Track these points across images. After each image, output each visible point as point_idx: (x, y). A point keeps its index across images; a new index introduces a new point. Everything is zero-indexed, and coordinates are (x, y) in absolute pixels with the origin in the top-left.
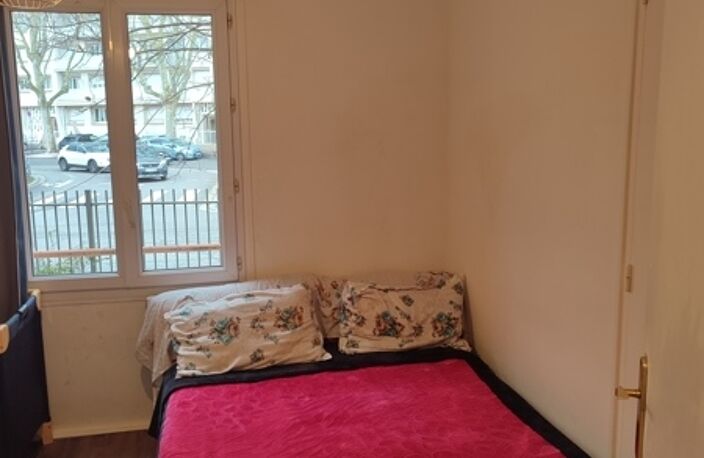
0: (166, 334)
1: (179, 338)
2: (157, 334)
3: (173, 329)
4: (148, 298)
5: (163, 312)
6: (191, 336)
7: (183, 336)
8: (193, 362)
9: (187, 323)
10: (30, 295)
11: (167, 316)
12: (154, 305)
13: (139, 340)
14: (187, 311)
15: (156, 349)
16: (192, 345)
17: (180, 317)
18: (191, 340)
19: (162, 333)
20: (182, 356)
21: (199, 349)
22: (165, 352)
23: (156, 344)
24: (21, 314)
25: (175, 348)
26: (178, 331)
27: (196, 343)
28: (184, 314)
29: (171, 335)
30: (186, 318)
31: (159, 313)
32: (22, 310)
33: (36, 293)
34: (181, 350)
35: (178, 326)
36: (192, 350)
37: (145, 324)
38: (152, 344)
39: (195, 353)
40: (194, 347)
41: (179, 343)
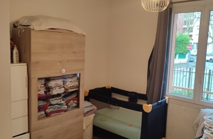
0: (203, 124)
1: (206, 127)
2: (200, 123)
3: (205, 122)
4: (201, 109)
5: (204, 115)
6: (210, 127)
7: (208, 126)
8: (208, 137)
9: (210, 122)
10: (165, 98)
11: (204, 117)
12: (202, 112)
13: (195, 122)
14: (212, 118)
15: (199, 127)
16: (210, 131)
17: (208, 119)
18: (210, 129)
19: (202, 123)
20: (205, 133)
21: (211, 133)
22: (201, 130)
23: (199, 125)
24: (158, 103)
25: (204, 129)
26: (206, 124)
27: (211, 131)
28: (210, 118)
29: (204, 125)
30: (210, 120)
31: (202, 115)
32: (159, 102)
33: (167, 98)
34: (205, 131)
35: (207, 122)
36: (209, 133)
37: (198, 118)
38: (198, 125)
39: (210, 134)
40: (210, 132)
41: (206, 128)
